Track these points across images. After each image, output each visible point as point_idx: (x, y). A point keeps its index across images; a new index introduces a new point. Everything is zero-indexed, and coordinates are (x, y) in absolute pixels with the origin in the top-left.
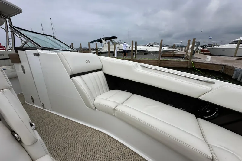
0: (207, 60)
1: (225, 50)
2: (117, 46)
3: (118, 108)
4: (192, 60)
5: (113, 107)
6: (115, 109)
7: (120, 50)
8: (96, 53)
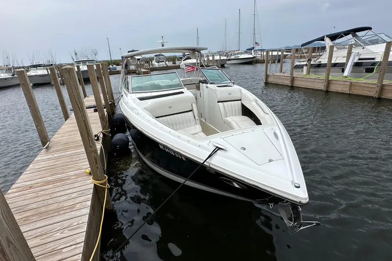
2: (356, 50)
8: (306, 65)
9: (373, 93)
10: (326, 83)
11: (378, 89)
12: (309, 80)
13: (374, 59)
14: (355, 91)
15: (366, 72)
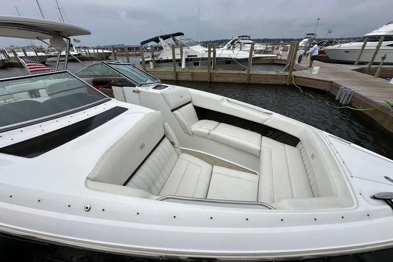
0: (313, 73)
1: (348, 52)
2: (185, 50)
3: (211, 133)
4: (294, 73)
5: (208, 132)
6: (209, 134)
7: (189, 56)
8: (152, 61)
9: (207, 79)
10: (175, 75)
11: (209, 76)
12: (161, 73)
13: (196, 56)
14: (196, 79)
15: (195, 65)
